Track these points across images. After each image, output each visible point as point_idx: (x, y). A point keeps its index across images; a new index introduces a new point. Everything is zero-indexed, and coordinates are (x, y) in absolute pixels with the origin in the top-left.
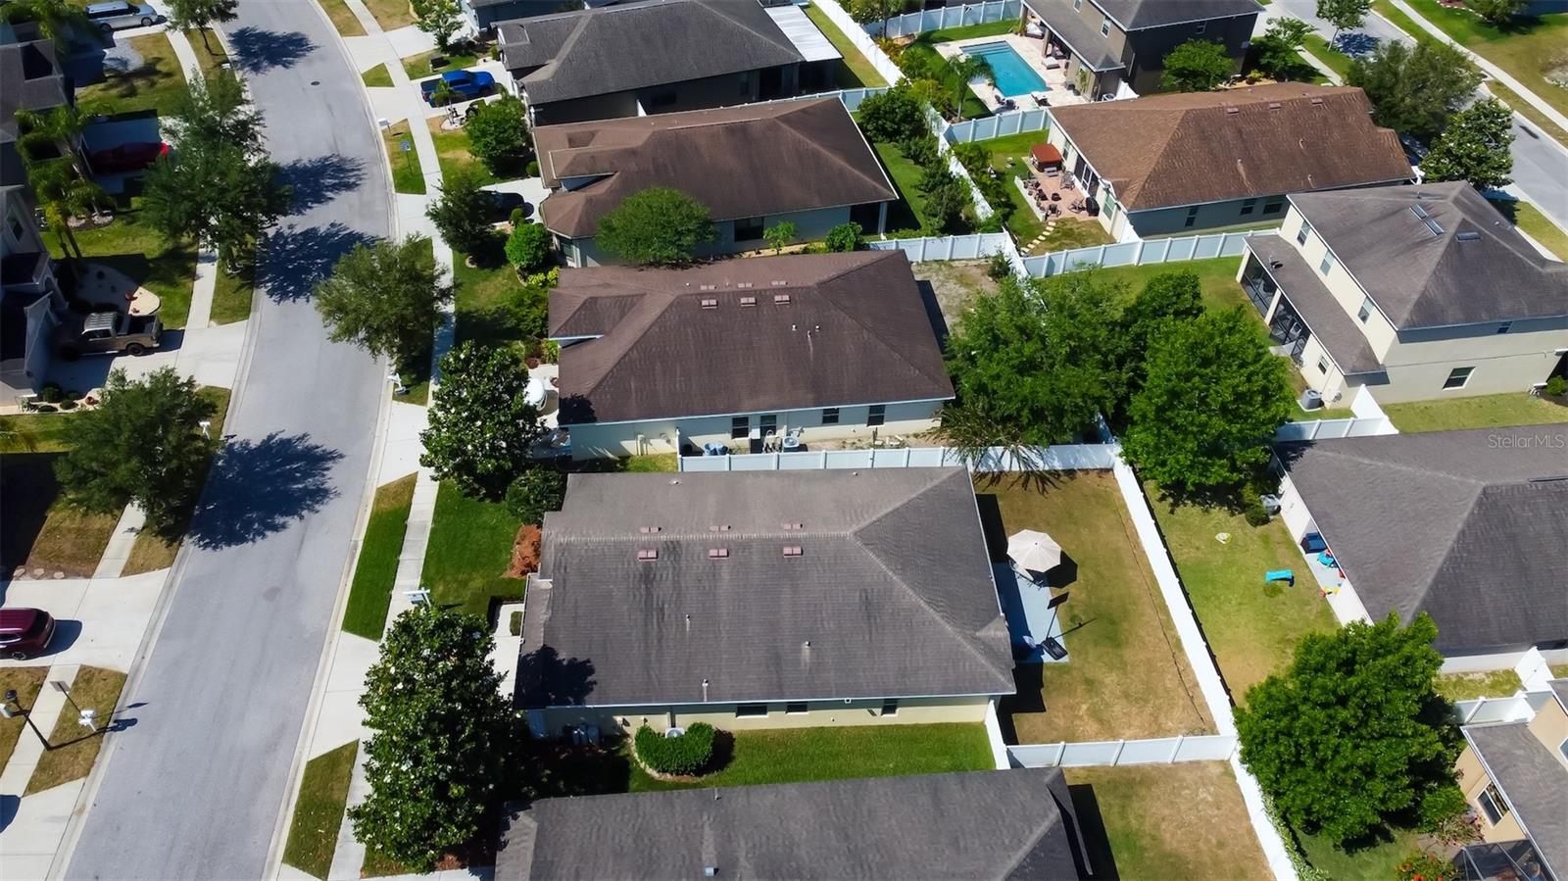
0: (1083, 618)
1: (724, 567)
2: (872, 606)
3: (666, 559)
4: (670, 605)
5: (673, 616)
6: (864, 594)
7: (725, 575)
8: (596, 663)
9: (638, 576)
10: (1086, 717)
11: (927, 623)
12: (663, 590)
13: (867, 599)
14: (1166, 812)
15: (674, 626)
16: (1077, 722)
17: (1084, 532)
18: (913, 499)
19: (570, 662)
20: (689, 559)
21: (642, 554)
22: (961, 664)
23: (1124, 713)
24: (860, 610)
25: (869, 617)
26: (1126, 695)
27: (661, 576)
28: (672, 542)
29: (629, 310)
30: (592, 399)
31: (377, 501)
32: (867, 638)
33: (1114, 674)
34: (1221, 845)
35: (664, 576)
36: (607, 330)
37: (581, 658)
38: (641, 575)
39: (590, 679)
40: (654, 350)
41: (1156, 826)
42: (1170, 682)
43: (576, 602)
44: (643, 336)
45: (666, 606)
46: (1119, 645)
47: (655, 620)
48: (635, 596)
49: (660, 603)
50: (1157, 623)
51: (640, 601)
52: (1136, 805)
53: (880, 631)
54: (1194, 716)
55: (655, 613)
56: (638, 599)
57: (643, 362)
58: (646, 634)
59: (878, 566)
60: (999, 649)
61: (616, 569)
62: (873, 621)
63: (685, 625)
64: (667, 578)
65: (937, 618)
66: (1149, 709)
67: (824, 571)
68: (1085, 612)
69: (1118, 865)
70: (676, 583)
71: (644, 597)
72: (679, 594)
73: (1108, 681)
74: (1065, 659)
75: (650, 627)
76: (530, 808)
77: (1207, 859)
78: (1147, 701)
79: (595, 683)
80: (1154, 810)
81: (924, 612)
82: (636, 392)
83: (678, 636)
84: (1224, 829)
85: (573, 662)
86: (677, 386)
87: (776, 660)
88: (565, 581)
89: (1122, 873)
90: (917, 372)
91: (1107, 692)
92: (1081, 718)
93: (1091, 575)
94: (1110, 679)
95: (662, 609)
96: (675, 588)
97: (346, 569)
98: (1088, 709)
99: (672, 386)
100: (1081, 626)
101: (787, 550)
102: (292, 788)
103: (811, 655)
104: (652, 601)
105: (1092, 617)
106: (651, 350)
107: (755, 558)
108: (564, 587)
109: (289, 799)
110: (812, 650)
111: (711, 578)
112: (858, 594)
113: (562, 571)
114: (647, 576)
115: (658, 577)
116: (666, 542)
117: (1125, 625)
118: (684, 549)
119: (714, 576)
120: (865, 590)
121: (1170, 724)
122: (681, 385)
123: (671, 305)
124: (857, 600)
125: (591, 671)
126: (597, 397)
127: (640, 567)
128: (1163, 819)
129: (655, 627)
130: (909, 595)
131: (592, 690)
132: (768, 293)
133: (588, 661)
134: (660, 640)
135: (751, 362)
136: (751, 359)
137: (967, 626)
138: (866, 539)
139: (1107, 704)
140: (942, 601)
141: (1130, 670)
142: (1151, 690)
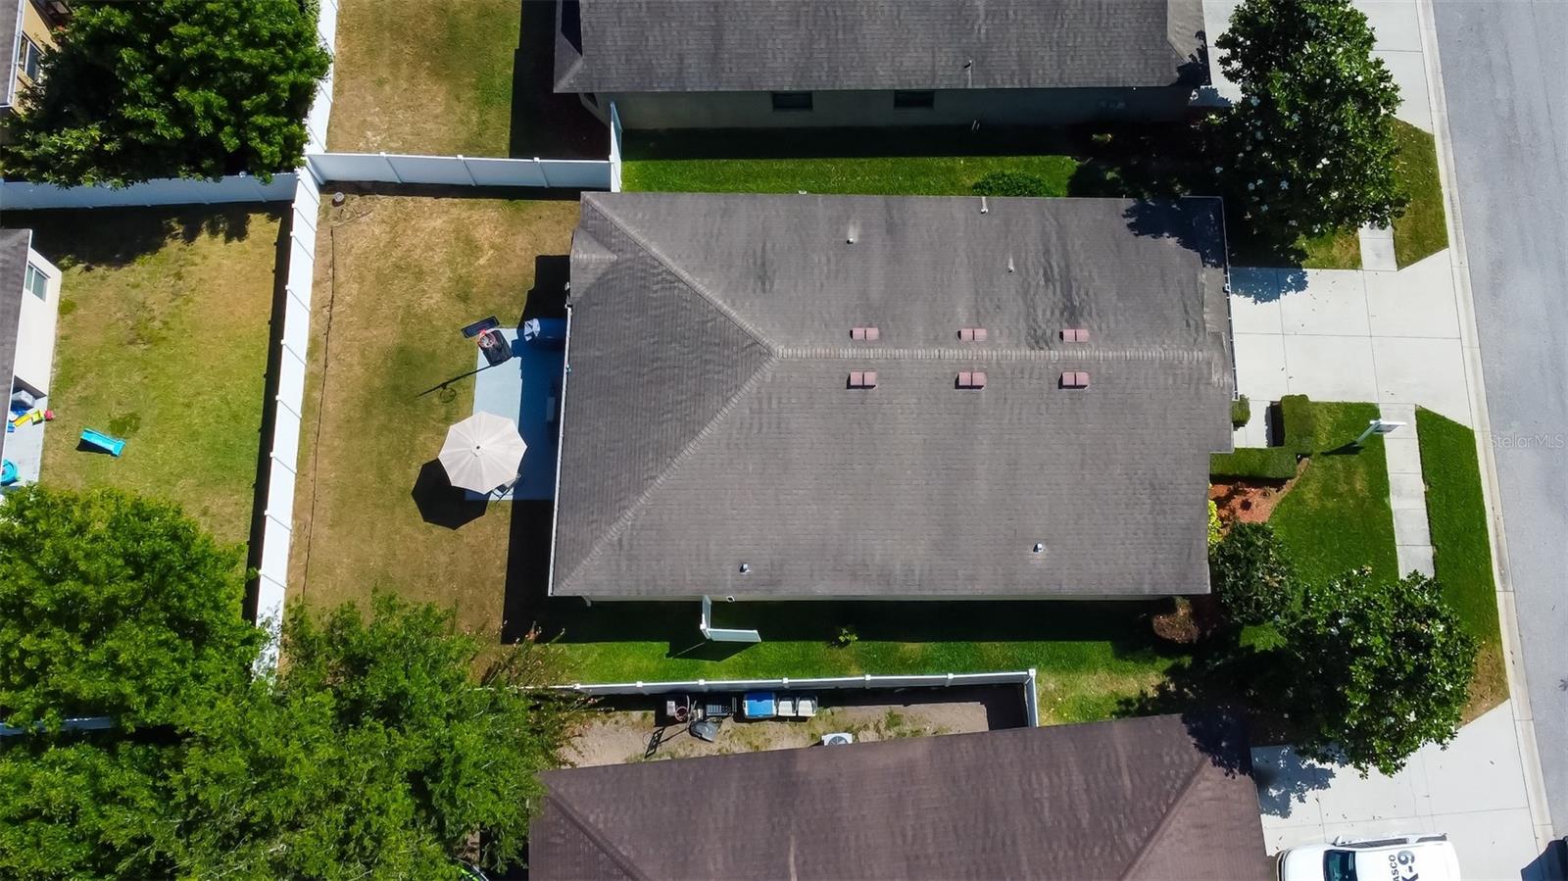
0: (436, 401)
1: (964, 321)
2: (761, 274)
3: (1049, 332)
4: (1038, 284)
5: (1032, 272)
6: (767, 287)
7: (962, 313)
8: (1129, 234)
9: (1085, 314)
10: (486, 246)
11: (684, 256)
12: (1047, 301)
13: (763, 284)
14: (429, 126)
15: (1029, 264)
16: (498, 241)
17: (375, 563)
18: (661, 470)
19: (1161, 236)
20: (1014, 331)
21: (1083, 334)
22: (647, 218)
23: (432, 250)
24: (774, 272)
25: (763, 264)
26: (420, 275)
27: (1052, 313)
28: (1042, 349)
30: (1197, 755)
31: (1499, 667)
32: (769, 245)
33: (425, 308)
34: (381, 83)
35: (1048, 313)
37: (1147, 239)
38: (1081, 315)
39: (1133, 220)
41: (449, 110)
42: (350, 291)
43: (1166, 291)
45: (1042, 283)
46: (402, 350)
47: (1056, 270)
48: (1087, 294)
49: (1051, 287)
50: (331, 384)
51: (1079, 288)
52: (464, 135)
53: (750, 252)
54: (340, 238)
55: (1057, 277)
56: (1082, 292)
57: (1115, 825)
58: (1066, 259)
59: (745, 316)
60: (590, 243)
61: (1117, 322)
62: (759, 262)
63: (1015, 264)
64: (1044, 311)
65: (668, 260)
66: (397, 253)
67: (820, 312)
68: (430, 408)
69: (511, 72)
70: (1031, 307)
71: (1074, 293)
72: (1026, 293)
73: (437, 297)
75: (1063, 264)
76: (1179, 69)
77: (405, 69)
78: (396, 266)
79: (1124, 216)
81: (686, 268)
82: (1119, 768)
83: (1023, 254)
84: (370, 98)
85: (1157, 233)
86: (1046, 780)
87: (891, 229)
88: (1186, 312)
90: (592, 819)
91: (444, 280)
92: (493, 246)
93: (396, 477)
94: (433, 299)
95: (1047, 281)
96: (1032, 300)
97: (1503, 536)
98: (478, 259)
99: (1055, 780)
100: (444, 386)
101: (873, 333)
102: (1454, 218)
103: (845, 232)
104: (1062, 288)
105: (422, 399)
107: (919, 329)
108: (1185, 306)
109: (1453, 206)
110: (845, 235)
111: (982, 310)
112: (775, 287)
113: (1192, 322)
114: (1072, 314)
115: (1056, 313)
116: (1050, 349)
117: (377, 383)
118: (1023, 338)
119: (978, 313)
120: (764, 291)
121: (377, 232)
122: (1041, 784)
124: (776, 282)
125: (1131, 226)
126: (1186, 757)
127: (1083, 323)
128: (437, 117)
129: (1054, 264)
130: (705, 284)
131: (1128, 211)
133: (1137, 235)
134: (1047, 252)
135: (910, 834)
136: (909, 839)
137: (629, 264)
138: (754, 351)
139: (451, 263)
140: (656, 292)
141: (401, 312)
142: (382, 279)
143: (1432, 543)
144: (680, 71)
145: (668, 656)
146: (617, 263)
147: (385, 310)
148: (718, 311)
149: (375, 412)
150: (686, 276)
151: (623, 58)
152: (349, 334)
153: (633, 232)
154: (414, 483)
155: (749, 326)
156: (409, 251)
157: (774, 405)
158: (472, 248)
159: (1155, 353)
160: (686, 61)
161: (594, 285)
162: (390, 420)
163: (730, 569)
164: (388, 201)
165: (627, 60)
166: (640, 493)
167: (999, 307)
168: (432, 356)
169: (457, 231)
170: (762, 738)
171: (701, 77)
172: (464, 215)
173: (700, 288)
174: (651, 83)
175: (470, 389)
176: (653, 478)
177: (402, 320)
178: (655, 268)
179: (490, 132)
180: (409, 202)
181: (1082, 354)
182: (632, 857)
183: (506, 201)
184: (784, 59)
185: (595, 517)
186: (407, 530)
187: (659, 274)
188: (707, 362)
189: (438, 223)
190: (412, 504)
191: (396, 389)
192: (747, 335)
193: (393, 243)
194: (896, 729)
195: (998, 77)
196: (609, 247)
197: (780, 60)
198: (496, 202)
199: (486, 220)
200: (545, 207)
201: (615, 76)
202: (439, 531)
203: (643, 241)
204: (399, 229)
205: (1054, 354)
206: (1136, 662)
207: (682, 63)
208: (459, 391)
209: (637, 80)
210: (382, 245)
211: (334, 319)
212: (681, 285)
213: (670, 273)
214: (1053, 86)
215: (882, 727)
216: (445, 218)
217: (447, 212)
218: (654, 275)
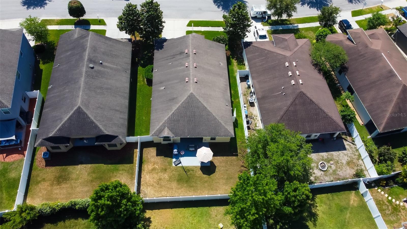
0: (189, 173)
1: (183, 67)
2: (172, 99)
3: (186, 55)
4: (175, 59)
5: (172, 60)
8: (163, 49)
10: (154, 166)
12: (178, 57)
15: (170, 61)
16: (152, 164)
17: (224, 181)
18: (212, 114)
19: (163, 45)
20: (186, 60)
21: (186, 50)
22: (157, 123)
23: (154, 177)
24: (172, 97)
26: (160, 179)
28: (189, 55)
29: (285, 49)
30: (251, 46)
32: (165, 100)
33: (168, 177)
36: (277, 46)
39: (159, 49)
40: (269, 55)
43: (176, 43)
44: (273, 52)
46: (178, 181)
47: (171, 57)
48: (177, 52)
52: (126, 174)
53: (167, 103)
55: (173, 57)
57: (264, 54)
58: (169, 56)
59: (183, 99)
60: (163, 133)
61: (183, 47)
62: (169, 101)
63: (170, 63)
64: (181, 57)
65: (169, 115)
66: (155, 184)
67: (182, 88)
68: (191, 174)
70: (180, 59)
71: (177, 54)
72: (177, 60)
73: (165, 175)
74: (174, 165)
78: (158, 184)
79: (159, 51)
80: (124, 178)
81: (171, 112)
82: (255, 55)
83: (167, 62)
87: (161, 83)
88: (181, 39)
89: (107, 166)
91: (161, 174)
92: (154, 165)
93: (206, 179)
94: (166, 176)
98: (156, 168)
99: (258, 62)
100: (186, 172)
101: (187, 79)
103: (162, 89)
104: (176, 56)
105: (189, 176)
106: (268, 55)
107: (186, 73)
111: (181, 66)
112: (176, 96)
114: (182, 53)
115: (182, 55)
117: (185, 185)
118: (188, 58)
120: (177, 98)
121: (149, 189)
122: (258, 64)
123: (285, 56)
124: (174, 97)
125: (161, 49)
127: (184, 51)
130: (175, 108)
131: (157, 50)
132: (295, 78)
133: (163, 48)
134: (167, 59)
135: (269, 79)
136: (270, 79)
137: (168, 124)
138: (191, 96)
139: (157, 173)
140: (175, 118)
141: (169, 182)
142: (161, 187)
143: (209, 27)
144: (123, 119)
145: (238, 128)
146: (168, 127)
147: (168, 186)
148: (181, 104)
149: (192, 185)
150: (173, 111)
151: (119, 128)
152: (174, 192)
153: (161, 124)
154: (207, 176)
155: (185, 98)
156: (154, 182)
157: (200, 94)
158: (154, 169)
159: (190, 41)
160: (121, 117)
161: (172, 132)
162: (194, 181)
163: (227, 107)
164: (142, 188)
165: (120, 128)
166: (216, 119)
167: (180, 63)
168: (179, 175)
169: (150, 173)
170: (250, 113)
171: (125, 115)
172: (146, 172)
173: (176, 108)
174: (125, 124)
175: (186, 167)
176: (213, 116)
177: (170, 182)
178: (170, 118)
179: (125, 168)
180: (142, 183)
181: (191, 50)
182: (280, 117)
183: (143, 163)
184: (122, 100)
185: (220, 128)
186: (217, 176)
187: (172, 117)
188: (192, 106)
189: (147, 177)
190: (212, 175)
191: (187, 182)
192: (188, 97)
193: (152, 186)
194: (246, 94)
195: (128, 68)
196: (164, 129)
197: (122, 101)
198: (143, 165)
199: (147, 167)
200: (144, 156)
201: (123, 131)
202: (217, 170)
203: (164, 121)
204: (149, 185)
205: (191, 54)
206: (232, 63)
207: (121, 118)
208: (187, 169)
209: (124, 127)
210: (153, 188)
211: (171, 196)
212: (175, 112)
213: (172, 115)
214: (131, 60)
215: (246, 96)
216: (146, 175)
217: (145, 175)
218: (172, 119)
